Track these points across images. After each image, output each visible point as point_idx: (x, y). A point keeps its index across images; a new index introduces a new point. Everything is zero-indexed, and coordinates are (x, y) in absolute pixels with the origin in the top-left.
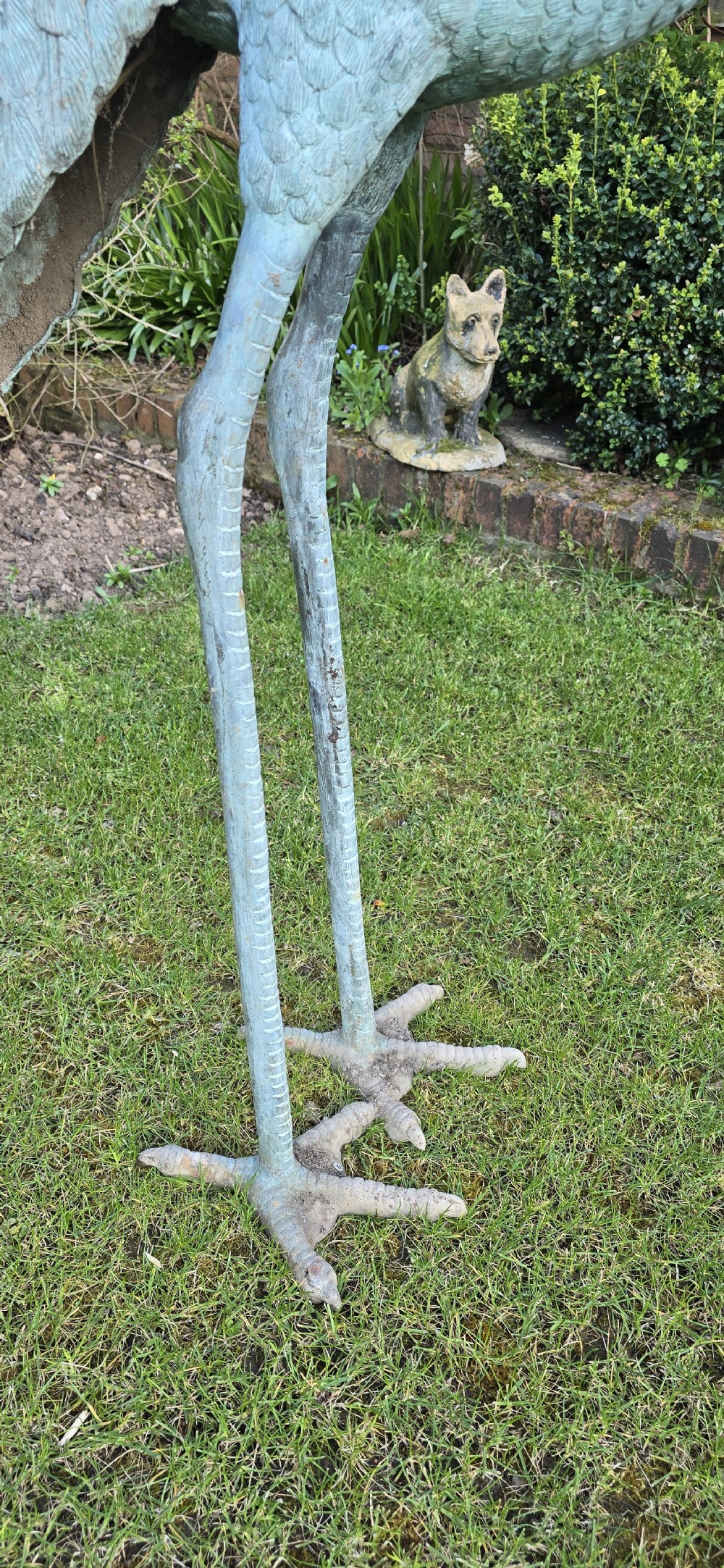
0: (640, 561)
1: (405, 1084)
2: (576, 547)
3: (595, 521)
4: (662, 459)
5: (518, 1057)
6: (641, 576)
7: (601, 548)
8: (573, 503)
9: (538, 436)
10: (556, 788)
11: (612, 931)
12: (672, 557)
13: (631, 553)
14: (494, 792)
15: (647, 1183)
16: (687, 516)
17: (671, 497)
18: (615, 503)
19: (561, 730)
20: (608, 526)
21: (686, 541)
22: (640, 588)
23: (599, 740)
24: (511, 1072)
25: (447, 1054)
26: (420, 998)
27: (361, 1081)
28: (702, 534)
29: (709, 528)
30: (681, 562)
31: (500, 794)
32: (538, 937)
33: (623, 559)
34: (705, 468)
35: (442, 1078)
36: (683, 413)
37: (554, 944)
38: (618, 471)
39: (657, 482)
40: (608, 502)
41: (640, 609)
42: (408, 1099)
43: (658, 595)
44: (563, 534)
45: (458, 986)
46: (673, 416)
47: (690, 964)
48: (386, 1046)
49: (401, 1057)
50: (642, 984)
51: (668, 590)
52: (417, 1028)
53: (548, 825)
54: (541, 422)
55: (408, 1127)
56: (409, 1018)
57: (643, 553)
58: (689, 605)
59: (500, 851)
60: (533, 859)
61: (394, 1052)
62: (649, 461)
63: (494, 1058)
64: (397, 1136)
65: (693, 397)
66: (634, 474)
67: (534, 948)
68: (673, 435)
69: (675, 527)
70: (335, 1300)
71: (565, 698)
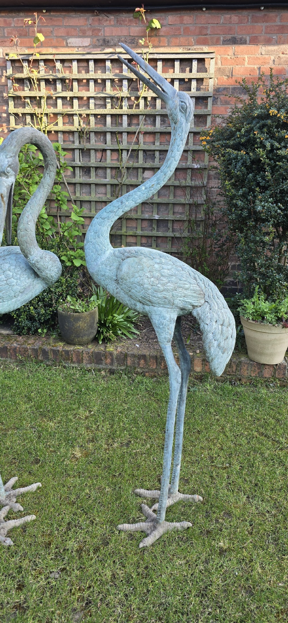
0: (40, 358)
1: (15, 500)
2: (22, 357)
3: (26, 350)
4: (40, 331)
5: (39, 484)
6: (42, 362)
7: (29, 356)
8: (19, 346)
9: (3, 328)
10: (33, 423)
11: (55, 451)
12: (48, 355)
13: (38, 356)
14: (17, 429)
15: (73, 497)
16: (49, 344)
17: (44, 339)
18: (30, 344)
19: (31, 408)
20: (30, 351)
21: (51, 350)
22: (42, 365)
23: (41, 408)
24: (39, 488)
25: (22, 490)
26: (13, 481)
27: (4, 503)
28: (55, 348)
29: (56, 346)
30: (51, 356)
31: (19, 429)
32: (37, 459)
33: (36, 358)
34: (51, 330)
35: (23, 495)
36: (42, 318)
37: (42, 459)
38: (29, 334)
39: (40, 336)
40: (28, 344)
41: (44, 370)
42: (16, 502)
43: (47, 366)
44: (17, 355)
45: (21, 476)
46: (40, 319)
47: (73, 452)
48: (8, 493)
49: (12, 494)
50: (64, 460)
51: (49, 363)
52: (14, 487)
53: (33, 432)
54: (3, 324)
55: (19, 507)
56: (11, 486)
57: (41, 356)
58: (56, 366)
59: (23, 442)
60: (32, 441)
61: (10, 494)
62: (36, 331)
63: (34, 487)
64: (16, 510)
65: (43, 314)
66: (33, 334)
67: (37, 461)
68: (41, 324)
69: (47, 348)
70: (12, 543)
71: (30, 399)
